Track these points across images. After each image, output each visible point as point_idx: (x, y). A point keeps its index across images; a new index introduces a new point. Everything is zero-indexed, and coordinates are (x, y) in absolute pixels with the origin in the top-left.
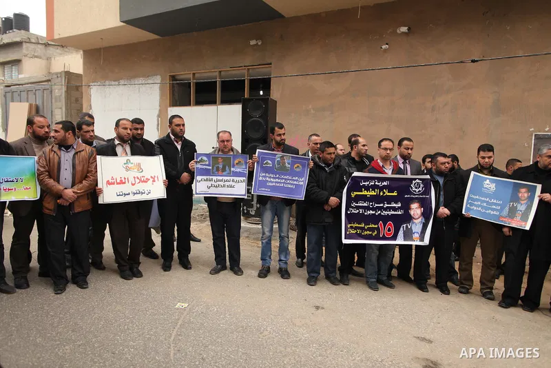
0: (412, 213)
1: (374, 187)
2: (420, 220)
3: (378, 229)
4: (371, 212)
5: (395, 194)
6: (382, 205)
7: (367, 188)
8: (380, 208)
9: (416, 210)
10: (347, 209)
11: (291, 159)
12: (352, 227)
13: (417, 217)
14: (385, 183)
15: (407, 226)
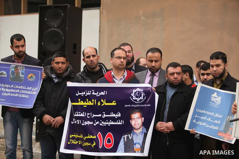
0: (133, 123)
1: (90, 98)
2: (140, 130)
3: (96, 140)
4: (89, 123)
5: (114, 104)
6: (100, 115)
7: (84, 99)
8: (99, 119)
9: (137, 120)
10: (71, 120)
11: (24, 70)
12: (73, 138)
13: (138, 127)
14: (103, 93)
15: (128, 137)
